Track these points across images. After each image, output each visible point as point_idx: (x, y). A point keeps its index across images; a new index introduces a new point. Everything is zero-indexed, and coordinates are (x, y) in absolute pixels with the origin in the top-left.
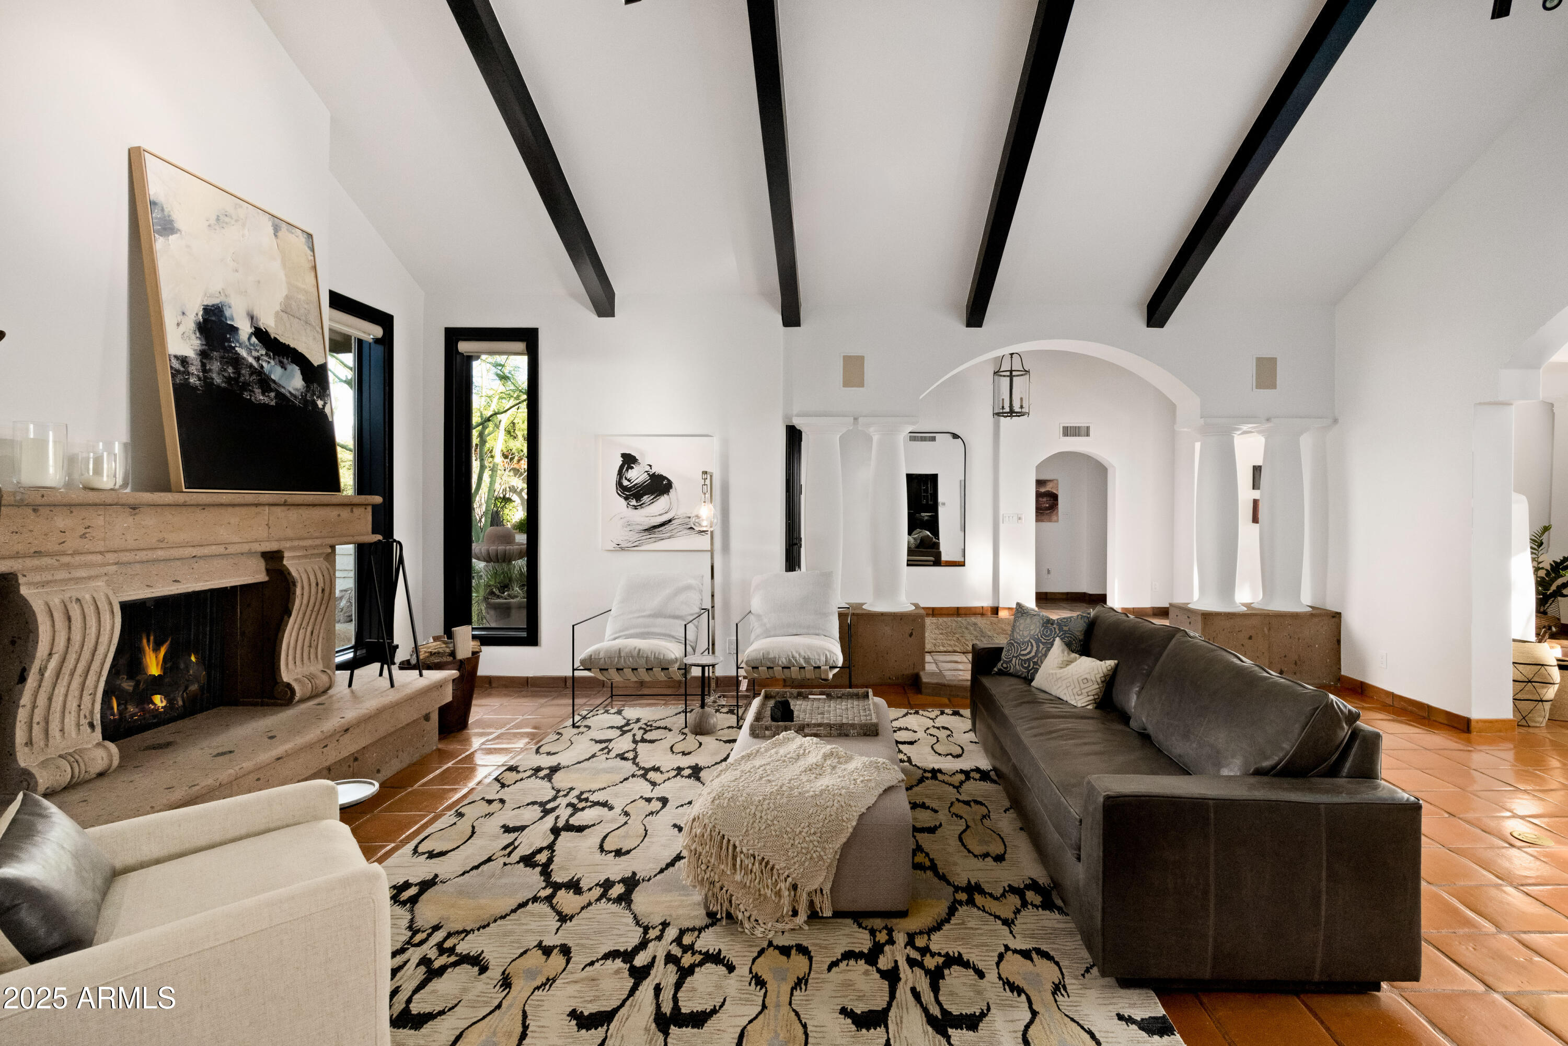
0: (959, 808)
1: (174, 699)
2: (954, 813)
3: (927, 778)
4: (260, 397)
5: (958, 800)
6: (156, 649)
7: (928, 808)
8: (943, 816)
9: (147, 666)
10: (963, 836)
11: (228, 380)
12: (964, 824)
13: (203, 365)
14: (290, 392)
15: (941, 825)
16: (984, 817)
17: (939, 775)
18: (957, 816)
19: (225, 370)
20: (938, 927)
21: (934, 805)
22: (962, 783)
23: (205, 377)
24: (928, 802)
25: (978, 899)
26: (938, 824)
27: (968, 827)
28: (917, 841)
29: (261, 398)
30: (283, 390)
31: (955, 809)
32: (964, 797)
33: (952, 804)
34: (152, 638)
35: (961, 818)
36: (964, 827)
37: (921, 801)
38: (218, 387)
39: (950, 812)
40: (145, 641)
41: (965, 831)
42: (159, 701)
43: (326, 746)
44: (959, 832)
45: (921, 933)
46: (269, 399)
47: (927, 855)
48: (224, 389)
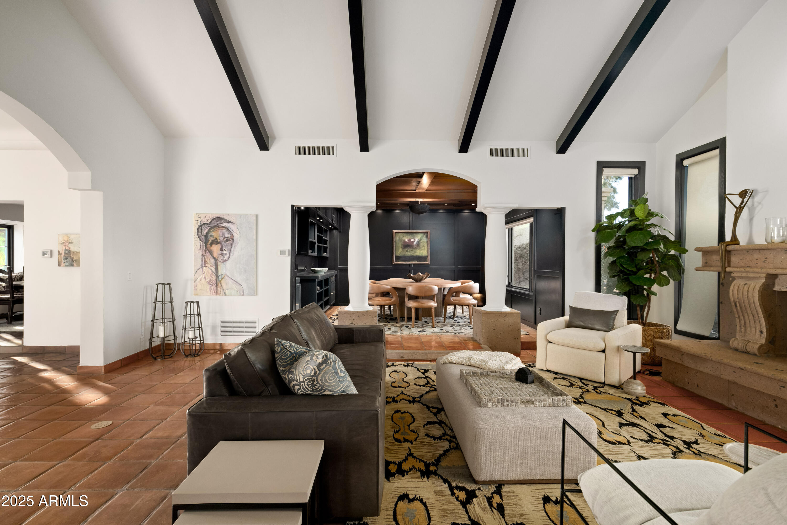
0: (412, 437)
2: (416, 433)
3: (433, 464)
5: (412, 443)
7: (431, 437)
8: (422, 432)
10: (413, 421)
12: (410, 427)
15: (424, 426)
16: (398, 432)
17: (424, 469)
18: (414, 432)
20: (427, 393)
21: (427, 439)
22: (406, 460)
24: (432, 441)
25: (411, 399)
26: (426, 427)
27: (409, 426)
28: (437, 418)
31: (414, 436)
32: (407, 445)
33: (416, 440)
35: (412, 431)
36: (411, 425)
37: (436, 441)
39: (418, 434)
41: (411, 424)
44: (414, 423)
45: (433, 391)
47: (431, 412)
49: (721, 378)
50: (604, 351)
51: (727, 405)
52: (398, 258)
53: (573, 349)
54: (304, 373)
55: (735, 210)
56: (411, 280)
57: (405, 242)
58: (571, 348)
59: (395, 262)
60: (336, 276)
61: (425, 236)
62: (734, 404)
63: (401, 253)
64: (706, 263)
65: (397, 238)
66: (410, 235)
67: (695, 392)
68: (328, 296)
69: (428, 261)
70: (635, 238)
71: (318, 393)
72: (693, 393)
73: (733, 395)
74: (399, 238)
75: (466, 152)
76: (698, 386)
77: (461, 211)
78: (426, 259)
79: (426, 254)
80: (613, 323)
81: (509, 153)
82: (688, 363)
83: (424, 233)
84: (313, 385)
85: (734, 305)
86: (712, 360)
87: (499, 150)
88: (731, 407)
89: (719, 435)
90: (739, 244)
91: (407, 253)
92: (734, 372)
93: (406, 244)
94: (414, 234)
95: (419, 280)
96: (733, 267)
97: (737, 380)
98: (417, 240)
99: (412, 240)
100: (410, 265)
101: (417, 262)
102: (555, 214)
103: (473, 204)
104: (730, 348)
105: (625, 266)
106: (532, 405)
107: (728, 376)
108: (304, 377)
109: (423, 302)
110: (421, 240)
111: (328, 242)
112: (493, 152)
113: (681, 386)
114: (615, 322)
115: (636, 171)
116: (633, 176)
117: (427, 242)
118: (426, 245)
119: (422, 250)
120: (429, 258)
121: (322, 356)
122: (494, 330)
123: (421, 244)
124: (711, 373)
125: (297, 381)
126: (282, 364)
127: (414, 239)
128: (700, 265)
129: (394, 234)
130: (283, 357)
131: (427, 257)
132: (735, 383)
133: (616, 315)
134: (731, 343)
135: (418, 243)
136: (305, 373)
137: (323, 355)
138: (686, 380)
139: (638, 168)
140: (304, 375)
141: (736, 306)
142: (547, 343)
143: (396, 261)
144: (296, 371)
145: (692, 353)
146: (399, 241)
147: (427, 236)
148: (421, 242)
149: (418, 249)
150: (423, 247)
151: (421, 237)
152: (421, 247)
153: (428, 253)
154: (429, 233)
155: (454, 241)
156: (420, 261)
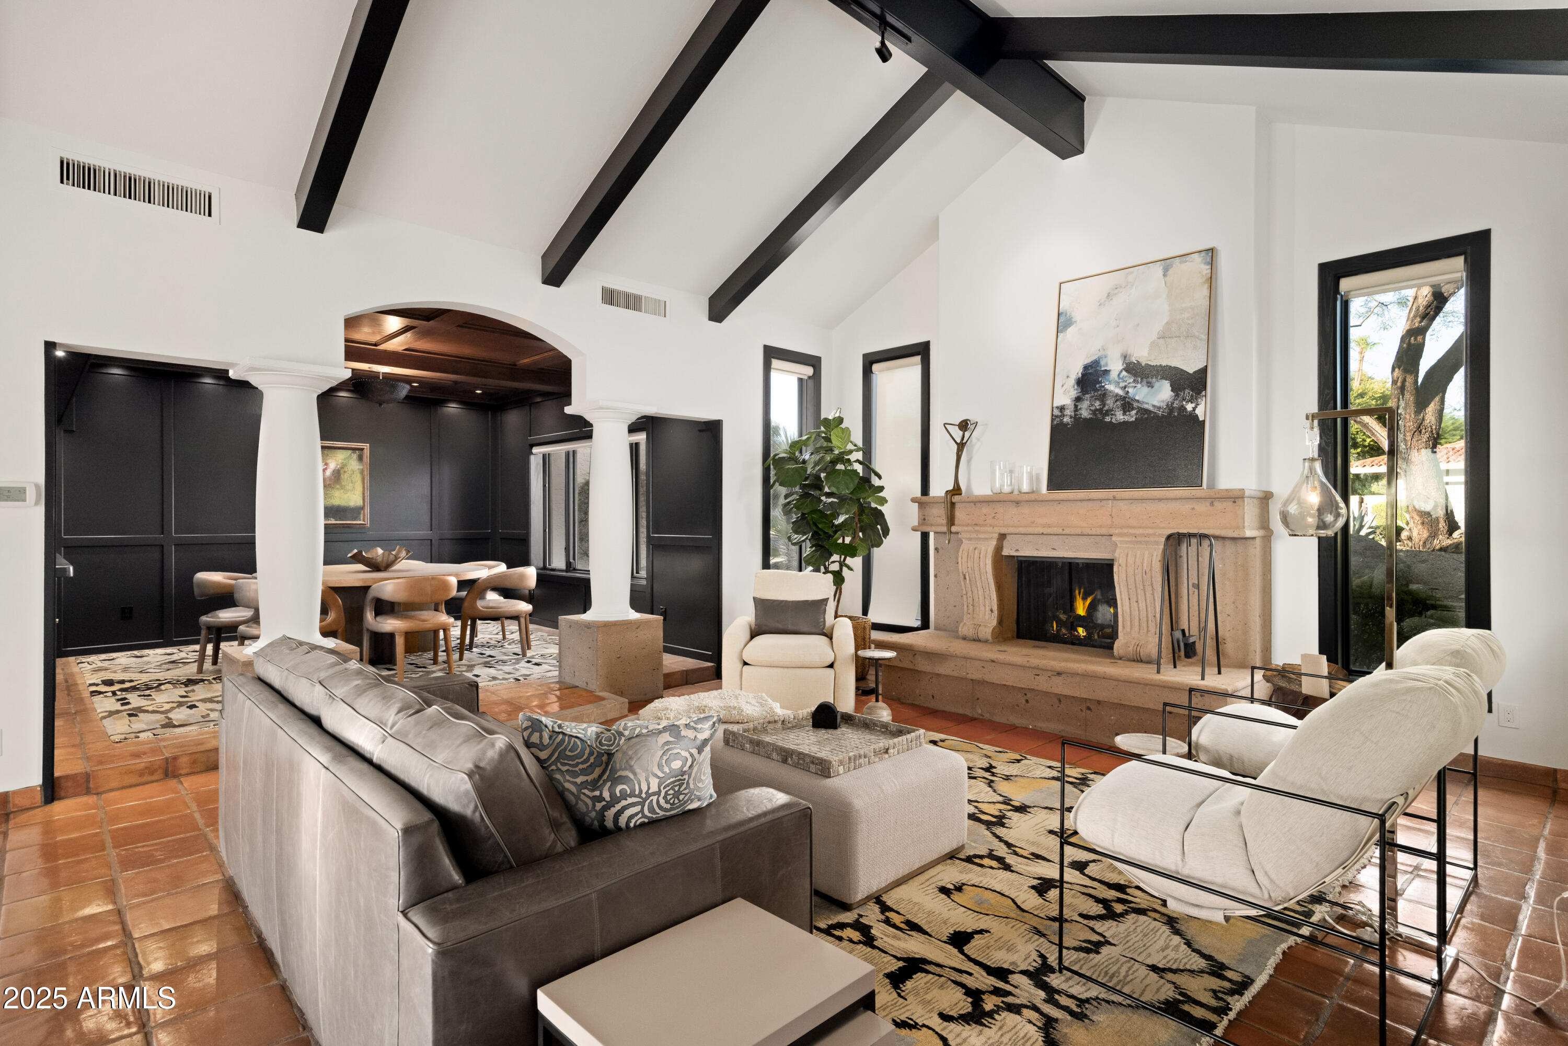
1: (1092, 633)
4: (1120, 417)
6: (1084, 599)
9: (1076, 609)
11: (1094, 412)
13: (1076, 406)
14: (1154, 406)
19: (1092, 405)
23: (1076, 415)
29: (1122, 417)
30: (1146, 406)
34: (1082, 590)
38: (1085, 419)
40: (1077, 592)
42: (1081, 631)
43: (1038, 675)
46: (1132, 416)
48: (1091, 419)
49: (967, 679)
50: (831, 666)
51: (970, 715)
53: (786, 670)
54: (663, 772)
55: (956, 446)
56: (361, 567)
58: (782, 669)
61: (355, 456)
62: (980, 712)
64: (924, 519)
67: (929, 705)
69: (364, 520)
70: (837, 480)
71: (676, 811)
72: (927, 708)
73: (978, 699)
75: (558, 284)
76: (933, 697)
77: (442, 402)
78: (360, 513)
79: (360, 503)
80: (824, 618)
81: (632, 302)
82: (923, 665)
83: (354, 449)
84: (677, 795)
85: (962, 577)
86: (956, 656)
87: (627, 295)
88: (976, 716)
89: (1000, 752)
90: (961, 494)
92: (983, 667)
95: (384, 564)
96: (959, 525)
97: (987, 678)
101: (333, 522)
102: (700, 431)
103: (478, 392)
104: (958, 637)
105: (820, 526)
106: (886, 756)
107: (975, 674)
108: (663, 780)
109: (423, 617)
110: (344, 466)
112: (610, 297)
113: (910, 702)
114: (826, 617)
115: (809, 371)
116: (806, 378)
117: (362, 472)
118: (358, 478)
119: (348, 491)
120: (367, 510)
121: (711, 723)
122: (619, 658)
123: (345, 477)
124: (955, 674)
125: (639, 796)
126: (577, 769)
127: (327, 465)
128: (916, 524)
130: (568, 753)
131: (362, 508)
132: (983, 683)
133: (826, 605)
134: (960, 630)
135: (337, 474)
136: (667, 770)
137: (715, 719)
138: (917, 692)
139: (813, 366)
140: (661, 775)
141: (965, 578)
142: (741, 666)
144: (635, 774)
145: (929, 651)
147: (360, 458)
148: (345, 472)
149: (338, 489)
150: (350, 484)
151: (345, 459)
152: (343, 483)
153: (364, 500)
154: (365, 450)
155: (429, 472)
156: (341, 520)
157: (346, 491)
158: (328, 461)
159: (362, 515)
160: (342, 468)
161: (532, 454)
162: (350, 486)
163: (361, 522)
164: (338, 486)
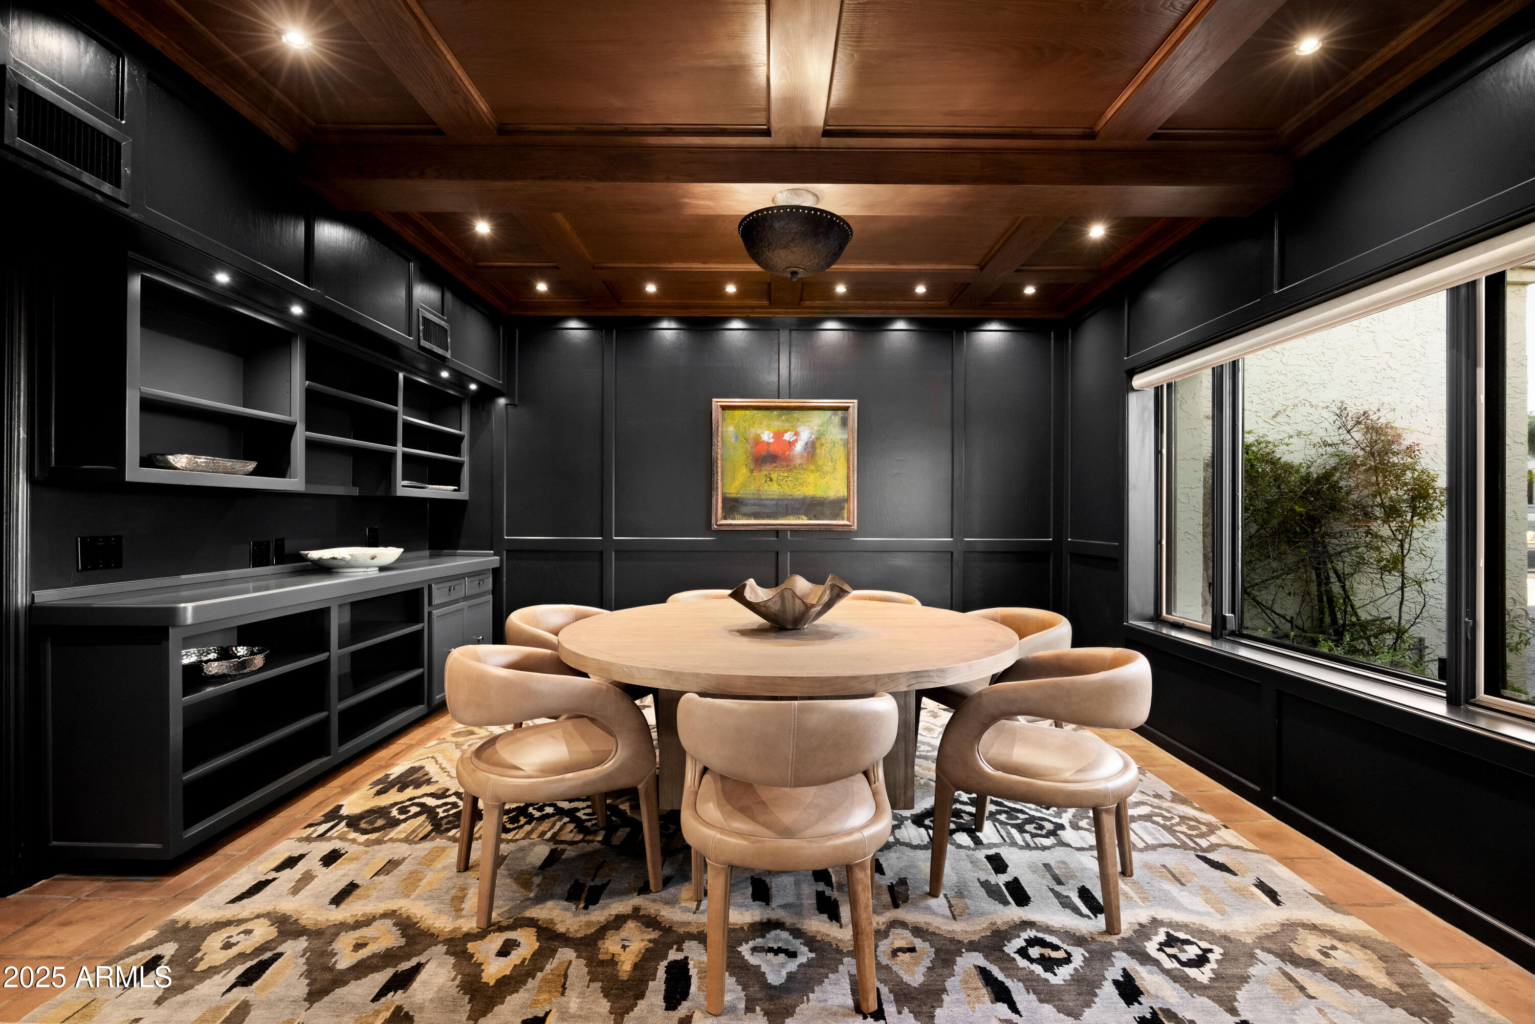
52: (733, 506)
57: (758, 442)
59: (720, 520)
60: (496, 572)
61: (836, 420)
63: (744, 485)
65: (731, 429)
66: (779, 416)
68: (419, 667)
69: (848, 520)
74: (737, 427)
77: (974, 325)
78: (843, 508)
79: (843, 492)
83: (835, 409)
91: (766, 487)
93: (764, 453)
94: (796, 414)
95: (790, 617)
98: (805, 435)
99: (788, 437)
100: (777, 532)
101: (805, 521)
109: (787, 817)
110: (820, 436)
111: (465, 445)
117: (846, 444)
118: (840, 454)
119: (826, 473)
120: (854, 504)
123: (821, 452)
127: (796, 434)
129: (716, 412)
131: (846, 500)
135: (812, 448)
143: (725, 518)
146: (736, 438)
147: (844, 423)
148: (822, 445)
149: (812, 471)
150: (830, 464)
151: (822, 425)
152: (820, 463)
153: (848, 487)
154: (851, 409)
155: (949, 438)
156: (816, 518)
157: (824, 474)
158: (799, 429)
159: (846, 511)
160: (818, 438)
161: (1133, 390)
162: (828, 467)
163: (845, 522)
164: (812, 467)
